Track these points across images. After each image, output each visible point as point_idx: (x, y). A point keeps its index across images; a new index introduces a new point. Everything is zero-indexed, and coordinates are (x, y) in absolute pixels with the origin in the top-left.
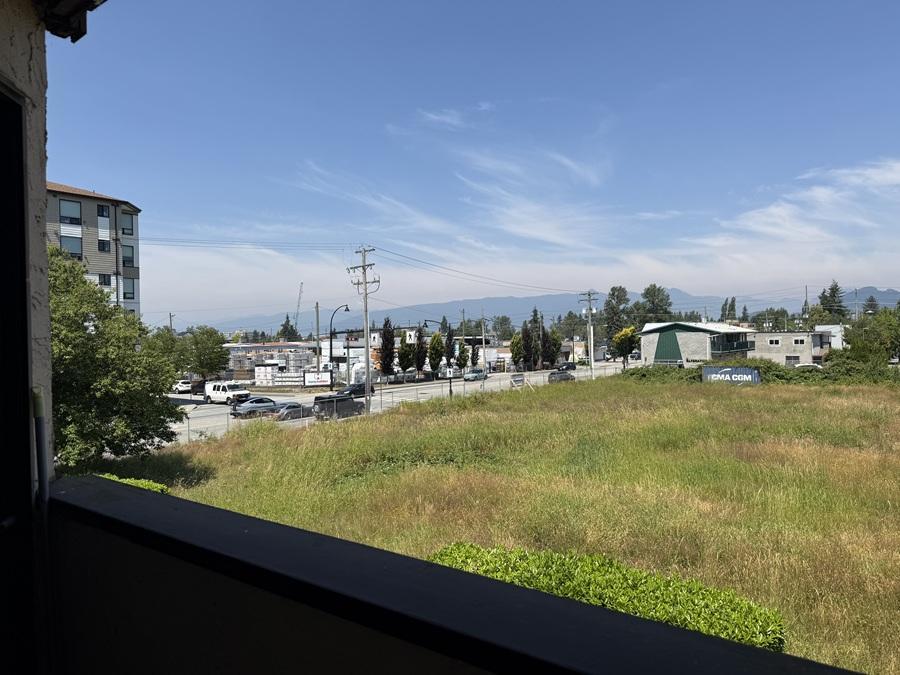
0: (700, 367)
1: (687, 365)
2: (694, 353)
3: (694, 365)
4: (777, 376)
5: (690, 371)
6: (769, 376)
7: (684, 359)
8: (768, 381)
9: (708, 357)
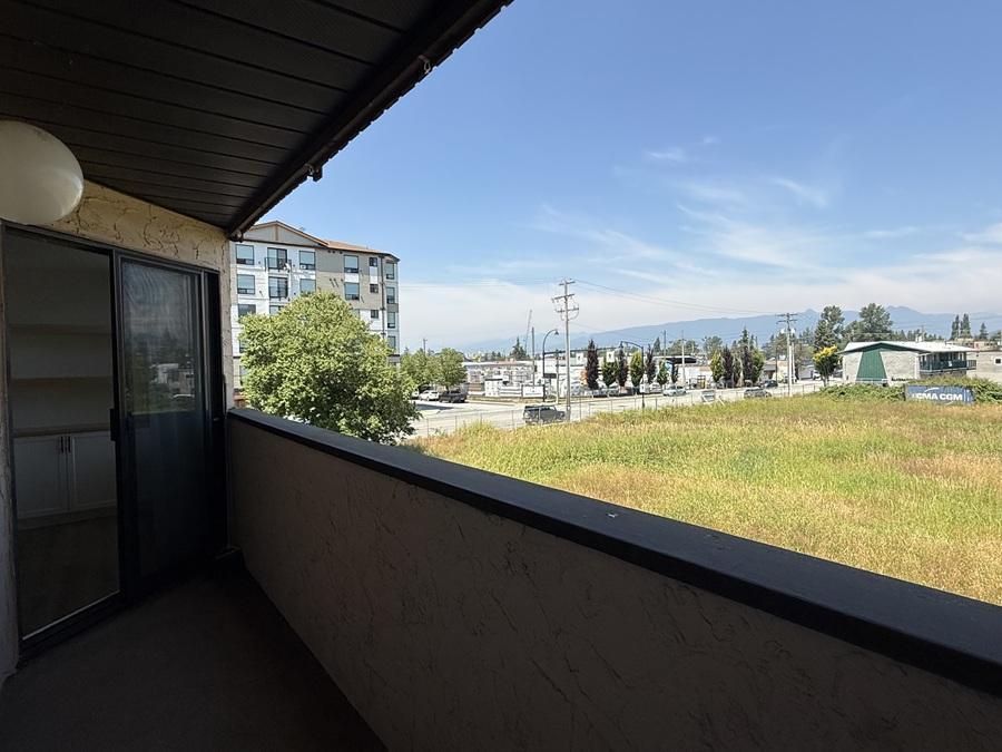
0: (904, 386)
1: (891, 384)
2: (900, 372)
3: (898, 384)
4: (994, 396)
5: (893, 390)
6: (984, 396)
7: (889, 378)
8: (983, 401)
9: (916, 376)
